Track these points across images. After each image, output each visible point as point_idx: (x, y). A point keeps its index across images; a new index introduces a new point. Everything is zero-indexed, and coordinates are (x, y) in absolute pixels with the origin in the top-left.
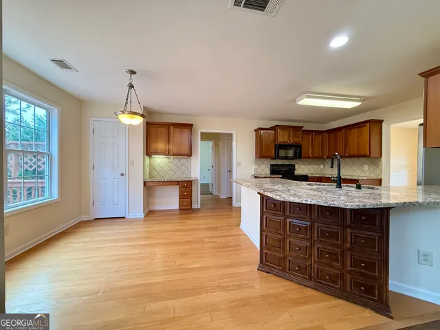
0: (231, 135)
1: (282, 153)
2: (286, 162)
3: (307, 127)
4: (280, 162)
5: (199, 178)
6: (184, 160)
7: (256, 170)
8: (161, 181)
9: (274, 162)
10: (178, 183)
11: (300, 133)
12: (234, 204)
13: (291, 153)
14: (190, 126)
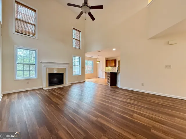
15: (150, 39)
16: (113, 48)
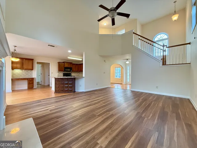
0: (49, 63)
1: (66, 70)
2: (68, 72)
3: (73, 63)
4: (66, 72)
5: (36, 78)
6: (29, 71)
7: (58, 75)
8: (20, 79)
9: (64, 72)
10: (27, 79)
11: (72, 64)
12: (50, 86)
13: (69, 70)
14: (32, 60)
15: (100, 56)
16: (69, 50)
